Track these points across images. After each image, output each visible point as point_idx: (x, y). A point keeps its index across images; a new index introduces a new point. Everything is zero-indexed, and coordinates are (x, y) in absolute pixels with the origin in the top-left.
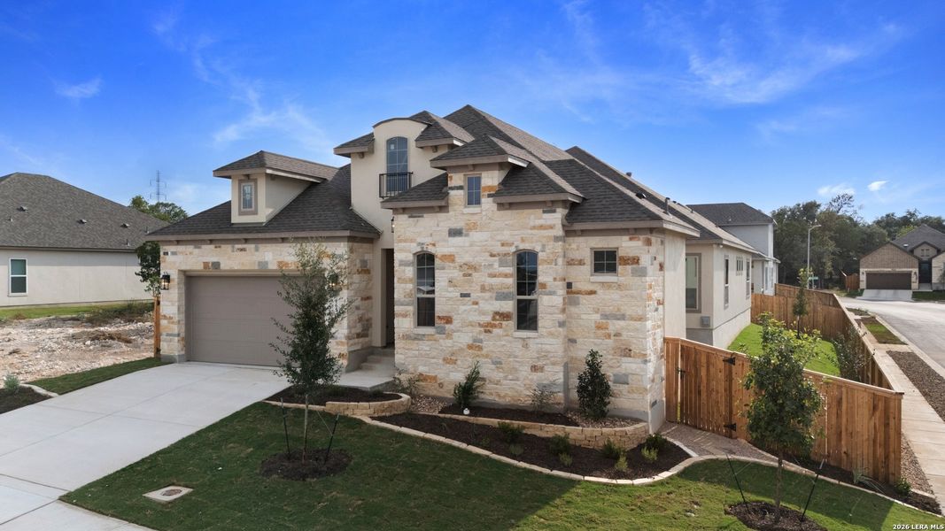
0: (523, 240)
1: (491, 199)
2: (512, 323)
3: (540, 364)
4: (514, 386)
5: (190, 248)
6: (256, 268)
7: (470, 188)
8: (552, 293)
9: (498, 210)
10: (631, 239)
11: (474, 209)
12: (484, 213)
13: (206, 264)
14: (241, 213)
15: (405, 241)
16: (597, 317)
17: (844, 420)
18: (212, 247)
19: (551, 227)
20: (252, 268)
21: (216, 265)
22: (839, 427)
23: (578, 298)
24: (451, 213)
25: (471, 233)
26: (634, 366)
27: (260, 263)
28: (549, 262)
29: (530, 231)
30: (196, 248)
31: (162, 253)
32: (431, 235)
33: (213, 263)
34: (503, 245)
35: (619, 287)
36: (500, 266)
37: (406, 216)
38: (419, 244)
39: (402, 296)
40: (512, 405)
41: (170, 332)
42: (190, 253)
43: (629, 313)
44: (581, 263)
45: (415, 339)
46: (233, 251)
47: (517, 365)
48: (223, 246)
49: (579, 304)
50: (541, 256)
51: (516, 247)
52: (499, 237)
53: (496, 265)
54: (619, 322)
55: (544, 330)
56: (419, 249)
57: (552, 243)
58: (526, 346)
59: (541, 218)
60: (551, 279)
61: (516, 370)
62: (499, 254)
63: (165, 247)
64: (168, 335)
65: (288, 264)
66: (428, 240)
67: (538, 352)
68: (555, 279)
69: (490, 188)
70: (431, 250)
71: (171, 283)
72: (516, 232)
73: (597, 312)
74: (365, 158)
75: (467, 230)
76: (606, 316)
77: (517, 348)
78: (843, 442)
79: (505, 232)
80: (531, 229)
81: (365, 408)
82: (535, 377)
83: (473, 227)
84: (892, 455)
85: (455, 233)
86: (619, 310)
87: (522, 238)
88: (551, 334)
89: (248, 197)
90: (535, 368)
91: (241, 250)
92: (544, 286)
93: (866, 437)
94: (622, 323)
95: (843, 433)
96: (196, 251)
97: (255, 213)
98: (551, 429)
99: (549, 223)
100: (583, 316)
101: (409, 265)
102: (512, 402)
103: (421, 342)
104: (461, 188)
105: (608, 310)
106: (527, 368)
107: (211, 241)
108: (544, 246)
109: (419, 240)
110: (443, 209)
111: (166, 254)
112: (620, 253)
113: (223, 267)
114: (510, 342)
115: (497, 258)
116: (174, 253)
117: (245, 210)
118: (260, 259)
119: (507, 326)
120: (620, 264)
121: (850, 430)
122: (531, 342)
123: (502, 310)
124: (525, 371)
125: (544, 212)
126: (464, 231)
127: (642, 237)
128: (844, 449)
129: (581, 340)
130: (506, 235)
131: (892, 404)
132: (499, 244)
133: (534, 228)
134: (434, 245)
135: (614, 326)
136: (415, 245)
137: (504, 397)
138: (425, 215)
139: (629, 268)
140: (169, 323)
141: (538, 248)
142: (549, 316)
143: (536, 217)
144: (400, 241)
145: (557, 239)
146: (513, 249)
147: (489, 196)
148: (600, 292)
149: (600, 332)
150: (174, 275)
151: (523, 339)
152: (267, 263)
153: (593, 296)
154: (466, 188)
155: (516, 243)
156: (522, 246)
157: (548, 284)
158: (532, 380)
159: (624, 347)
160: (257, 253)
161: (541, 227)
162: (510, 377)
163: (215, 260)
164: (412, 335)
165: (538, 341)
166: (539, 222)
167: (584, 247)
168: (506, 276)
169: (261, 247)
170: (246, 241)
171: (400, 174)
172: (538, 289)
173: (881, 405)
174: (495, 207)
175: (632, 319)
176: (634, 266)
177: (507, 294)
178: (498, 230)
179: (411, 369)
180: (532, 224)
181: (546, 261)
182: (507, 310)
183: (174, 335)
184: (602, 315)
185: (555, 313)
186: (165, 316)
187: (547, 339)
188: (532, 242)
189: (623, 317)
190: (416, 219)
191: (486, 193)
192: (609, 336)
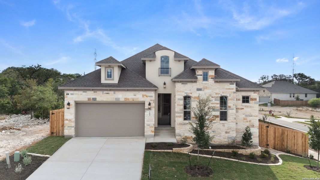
0: (223, 93)
1: (212, 79)
2: (219, 119)
3: (228, 131)
4: (220, 138)
5: (81, 92)
6: (114, 100)
7: (204, 75)
8: (233, 109)
9: (215, 83)
10: (254, 93)
11: (205, 82)
12: (210, 84)
13: (89, 99)
14: (106, 80)
15: (180, 92)
16: (244, 116)
17: (296, 141)
18: (93, 92)
19: (233, 89)
20: (112, 100)
21: (94, 99)
22: (294, 143)
23: (238, 110)
24: (198, 83)
25: (205, 90)
26: (255, 130)
27: (116, 99)
28: (231, 100)
29: (226, 90)
30: (84, 92)
31: (65, 94)
32: (190, 90)
33: (93, 99)
34: (216, 94)
35: (251, 107)
36: (215, 101)
37: (181, 83)
38: (186, 93)
39: (179, 110)
40: (219, 144)
41: (70, 126)
42: (81, 94)
43: (253, 114)
44: (239, 100)
45: (184, 125)
46: (103, 94)
47: (220, 132)
48: (97, 92)
49: (238, 112)
50: (229, 98)
51: (221, 95)
52: (215, 92)
53: (214, 100)
54: (251, 117)
55: (230, 120)
56: (185, 95)
57: (233, 94)
58: (224, 126)
59: (229, 86)
60: (232, 105)
61: (220, 133)
62: (215, 97)
63: (67, 92)
64: (68, 127)
65: (129, 99)
66: (189, 92)
67: (228, 128)
68: (234, 105)
69: (212, 76)
70: (190, 95)
71: (71, 106)
72: (221, 90)
73: (244, 115)
74: (152, 62)
75: (204, 89)
76: (247, 116)
77: (221, 126)
78: (295, 146)
79: (217, 90)
80: (226, 89)
81: (187, 150)
82: (227, 135)
83: (206, 88)
84: (306, 149)
85: (199, 90)
86: (251, 114)
87: (223, 92)
88: (232, 122)
89: (109, 74)
90: (226, 132)
91: (107, 93)
92: (230, 107)
93: (300, 145)
94: (251, 118)
95: (295, 145)
96: (84, 94)
97: (113, 80)
98: (241, 151)
99: (232, 88)
100: (240, 116)
101: (182, 100)
102: (219, 143)
103: (186, 126)
104: (201, 75)
105: (247, 114)
106: (224, 133)
107: (93, 90)
108: (230, 95)
109: (186, 92)
110: (195, 82)
111: (68, 94)
112: (251, 97)
113: (98, 100)
114: (218, 124)
115: (214, 98)
116: (71, 94)
117: (108, 78)
118: (116, 97)
119: (217, 119)
120: (251, 100)
121: (297, 143)
122: (225, 125)
123: (216, 115)
124: (223, 134)
125: (230, 84)
126: (202, 89)
127: (257, 93)
128: (296, 149)
129: (239, 123)
130: (217, 91)
131: (307, 136)
132: (215, 94)
133: (227, 89)
134: (191, 93)
135: (249, 118)
136: (184, 93)
137: (216, 142)
138: (188, 83)
139: (253, 101)
140: (69, 122)
141: (228, 95)
142: (232, 116)
143: (227, 86)
144: (178, 92)
145: (234, 93)
146: (220, 95)
147: (212, 78)
148: (245, 109)
149: (245, 120)
150: (73, 103)
151: (223, 124)
152: (119, 98)
153: (242, 110)
154: (203, 75)
155: (221, 94)
156: (223, 95)
157: (231, 107)
158: (226, 136)
159: (252, 125)
160: (114, 95)
161: (229, 89)
162: (218, 136)
163: (94, 97)
164: (183, 123)
165: (228, 124)
166: (228, 87)
167: (240, 95)
168: (217, 104)
169: (116, 92)
170: (110, 90)
171: (166, 68)
172: (228, 108)
173: (304, 136)
174: (213, 82)
175: (254, 116)
176: (255, 101)
177: (218, 110)
178: (215, 89)
179: (182, 134)
180: (226, 88)
181: (231, 99)
182: (217, 115)
183: (72, 127)
184: (245, 115)
185: (233, 115)
186: (67, 119)
187: (230, 123)
188: (226, 93)
189: (252, 116)
190: (185, 85)
191: (211, 77)
192: (247, 122)
